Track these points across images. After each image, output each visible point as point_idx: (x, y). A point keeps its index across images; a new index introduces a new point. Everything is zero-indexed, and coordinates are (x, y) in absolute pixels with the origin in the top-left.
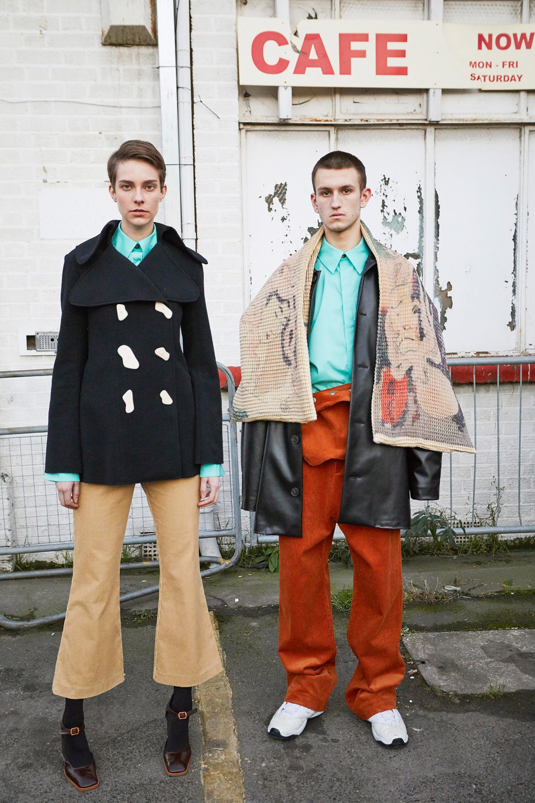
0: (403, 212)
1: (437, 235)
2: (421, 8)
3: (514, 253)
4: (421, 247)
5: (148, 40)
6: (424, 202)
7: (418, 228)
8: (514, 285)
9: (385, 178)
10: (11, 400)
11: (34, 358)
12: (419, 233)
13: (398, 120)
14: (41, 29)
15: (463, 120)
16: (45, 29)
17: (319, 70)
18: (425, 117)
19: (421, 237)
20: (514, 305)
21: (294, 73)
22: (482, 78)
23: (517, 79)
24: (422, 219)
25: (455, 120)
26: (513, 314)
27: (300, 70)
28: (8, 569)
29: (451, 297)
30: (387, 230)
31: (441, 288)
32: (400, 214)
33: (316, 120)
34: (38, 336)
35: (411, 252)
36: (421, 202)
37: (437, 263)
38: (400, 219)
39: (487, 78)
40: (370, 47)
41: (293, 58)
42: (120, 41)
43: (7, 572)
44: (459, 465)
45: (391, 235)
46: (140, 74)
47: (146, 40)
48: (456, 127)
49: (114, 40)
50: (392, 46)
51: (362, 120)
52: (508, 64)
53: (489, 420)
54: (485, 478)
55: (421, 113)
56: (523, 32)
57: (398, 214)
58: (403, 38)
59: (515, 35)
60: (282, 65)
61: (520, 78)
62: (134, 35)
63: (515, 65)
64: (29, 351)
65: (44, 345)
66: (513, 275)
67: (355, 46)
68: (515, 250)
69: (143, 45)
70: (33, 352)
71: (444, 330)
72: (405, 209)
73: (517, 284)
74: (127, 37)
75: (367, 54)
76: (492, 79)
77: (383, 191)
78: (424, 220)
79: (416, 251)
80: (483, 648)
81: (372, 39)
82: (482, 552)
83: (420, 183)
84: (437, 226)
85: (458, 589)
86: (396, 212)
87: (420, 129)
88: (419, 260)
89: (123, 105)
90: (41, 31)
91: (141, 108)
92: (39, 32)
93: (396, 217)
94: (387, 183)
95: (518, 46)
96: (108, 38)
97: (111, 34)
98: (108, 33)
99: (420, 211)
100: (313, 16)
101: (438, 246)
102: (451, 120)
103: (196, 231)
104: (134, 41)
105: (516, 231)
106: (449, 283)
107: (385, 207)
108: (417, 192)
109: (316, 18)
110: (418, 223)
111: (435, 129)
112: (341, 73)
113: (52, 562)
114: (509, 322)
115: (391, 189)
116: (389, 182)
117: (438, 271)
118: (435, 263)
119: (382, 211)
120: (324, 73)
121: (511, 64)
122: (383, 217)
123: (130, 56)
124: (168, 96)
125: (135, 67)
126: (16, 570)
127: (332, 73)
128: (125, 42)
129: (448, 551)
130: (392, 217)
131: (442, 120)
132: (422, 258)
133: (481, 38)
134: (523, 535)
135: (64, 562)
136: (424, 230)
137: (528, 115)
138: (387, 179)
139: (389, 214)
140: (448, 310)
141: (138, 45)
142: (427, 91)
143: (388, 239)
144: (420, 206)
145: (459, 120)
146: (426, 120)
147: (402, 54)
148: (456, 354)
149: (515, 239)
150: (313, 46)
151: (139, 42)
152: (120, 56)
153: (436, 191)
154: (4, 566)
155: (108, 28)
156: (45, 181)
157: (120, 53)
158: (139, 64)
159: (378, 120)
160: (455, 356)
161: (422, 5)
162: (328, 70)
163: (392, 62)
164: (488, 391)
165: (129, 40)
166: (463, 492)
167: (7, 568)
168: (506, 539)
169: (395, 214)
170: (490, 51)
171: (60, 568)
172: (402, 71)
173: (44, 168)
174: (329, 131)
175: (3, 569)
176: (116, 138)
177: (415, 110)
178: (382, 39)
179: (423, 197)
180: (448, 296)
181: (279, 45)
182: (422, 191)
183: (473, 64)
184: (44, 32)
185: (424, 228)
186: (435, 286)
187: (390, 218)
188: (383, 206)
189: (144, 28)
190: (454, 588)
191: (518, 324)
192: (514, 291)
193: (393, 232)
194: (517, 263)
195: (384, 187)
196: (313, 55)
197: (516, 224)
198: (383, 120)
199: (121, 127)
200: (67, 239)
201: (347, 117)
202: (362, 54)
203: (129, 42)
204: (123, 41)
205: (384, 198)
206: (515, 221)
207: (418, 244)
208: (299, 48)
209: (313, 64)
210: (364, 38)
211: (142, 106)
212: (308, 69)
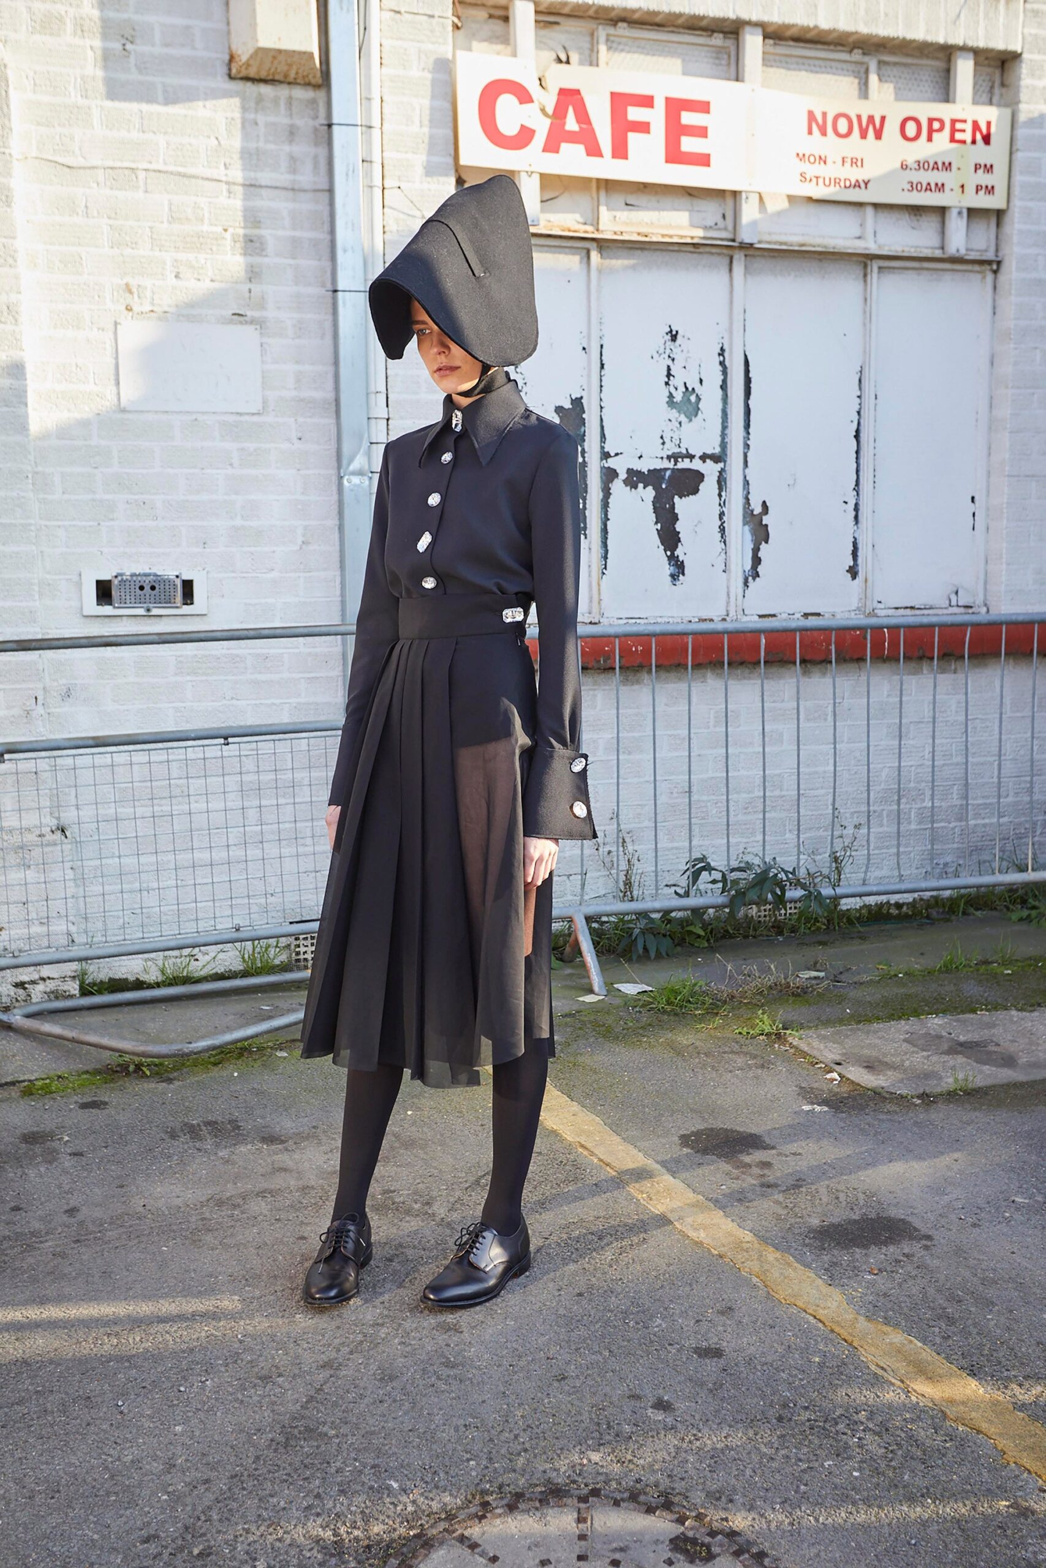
0: (697, 386)
1: (747, 426)
2: (724, 62)
3: (857, 458)
4: (724, 445)
5: (310, 77)
6: (729, 371)
7: (720, 413)
8: (856, 508)
9: (671, 331)
10: (68, 694)
11: (107, 620)
12: (720, 421)
13: (692, 238)
14: (124, 41)
15: (785, 244)
16: (132, 42)
17: (580, 149)
18: (730, 236)
19: (724, 427)
20: (855, 538)
21: (544, 150)
22: (814, 180)
23: (863, 185)
24: (725, 399)
25: (775, 243)
26: (855, 554)
27: (551, 146)
28: (73, 992)
29: (766, 526)
30: (674, 414)
31: (752, 511)
32: (693, 389)
33: (569, 231)
34: (116, 582)
35: (709, 452)
36: (725, 372)
37: (747, 471)
38: (693, 398)
39: (821, 181)
40: (656, 117)
41: (542, 127)
42: (263, 75)
43: (72, 996)
44: (784, 793)
45: (680, 423)
46: (292, 133)
47: (307, 76)
48: (776, 254)
49: (252, 73)
50: (688, 118)
51: (639, 234)
52: (849, 160)
53: (826, 720)
54: (819, 812)
55: (725, 229)
56: (871, 113)
57: (690, 389)
58: (703, 107)
59: (859, 117)
60: (525, 136)
61: (866, 184)
62: (290, 65)
63: (859, 164)
64: (100, 607)
65: (128, 597)
66: (855, 493)
67: (635, 114)
68: (857, 452)
69: (299, 84)
70: (107, 610)
71: (757, 579)
72: (701, 381)
73: (861, 508)
74: (276, 69)
75: (652, 128)
76: (827, 182)
77: (668, 351)
78: (729, 401)
79: (717, 450)
80: (905, 1040)
81: (660, 104)
82: (819, 929)
83: (723, 341)
84: (748, 412)
85: (822, 974)
86: (688, 385)
87: (724, 254)
88: (721, 465)
89: (263, 184)
90: (124, 45)
91: (293, 189)
92: (121, 48)
93: (688, 394)
94: (674, 338)
95: (864, 135)
96: (244, 67)
97: (251, 62)
98: (248, 60)
99: (724, 387)
100: (563, 58)
101: (748, 442)
102: (769, 243)
103: (387, 406)
104: (286, 76)
105: (859, 424)
106: (764, 502)
107: (671, 378)
108: (719, 354)
109: (568, 62)
110: (720, 406)
111: (746, 256)
112: (614, 156)
113: (138, 979)
114: (850, 567)
115: (680, 349)
116: (679, 337)
117: (748, 484)
118: (744, 472)
119: (667, 384)
120: (588, 154)
121: (854, 162)
122: (668, 394)
123: (276, 101)
124: (347, 175)
125: (283, 120)
126: (85, 992)
127: (599, 154)
128: (270, 77)
129: (769, 930)
130: (682, 395)
131: (760, 242)
132: (725, 462)
133: (811, 116)
134: (871, 900)
135: (160, 979)
136: (729, 416)
137: (875, 242)
138: (674, 333)
139: (676, 389)
140: (763, 546)
141: (289, 83)
142: (735, 194)
143: (675, 429)
144: (722, 377)
145: (781, 243)
146: (733, 240)
147: (701, 132)
148: (774, 616)
149: (857, 436)
150: (571, 110)
151: (295, 79)
152: (260, 100)
153: (746, 356)
154: (66, 988)
155: (251, 51)
156: (129, 309)
157: (260, 94)
158: (291, 115)
159: (663, 236)
160: (774, 619)
161: (726, 56)
162: (594, 150)
163: (688, 144)
164: (824, 674)
165: (279, 73)
166: (788, 835)
167: (72, 990)
168: (849, 907)
169: (687, 388)
170: (824, 138)
171: (154, 987)
172: (703, 160)
173: (127, 285)
174: (588, 252)
175: (65, 992)
176: (251, 241)
177: (716, 224)
178: (675, 107)
179: (727, 363)
180: (764, 523)
181: (521, 103)
182: (726, 354)
183: (801, 157)
184: (129, 46)
185: (729, 413)
186: (744, 508)
187: (678, 396)
188: (669, 375)
189: (311, 55)
190: (814, 974)
191: (861, 569)
192: (856, 518)
193: (683, 418)
194: (861, 474)
195: (669, 344)
196: (571, 124)
197: (859, 413)
198: (671, 236)
199: (260, 222)
200: (167, 412)
201: (618, 229)
202: (643, 127)
203: (277, 77)
204: (268, 75)
205: (670, 362)
206: (857, 407)
207: (720, 439)
208: (550, 110)
209: (572, 138)
210: (647, 101)
211: (296, 187)
212: (564, 146)
